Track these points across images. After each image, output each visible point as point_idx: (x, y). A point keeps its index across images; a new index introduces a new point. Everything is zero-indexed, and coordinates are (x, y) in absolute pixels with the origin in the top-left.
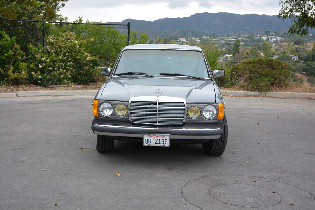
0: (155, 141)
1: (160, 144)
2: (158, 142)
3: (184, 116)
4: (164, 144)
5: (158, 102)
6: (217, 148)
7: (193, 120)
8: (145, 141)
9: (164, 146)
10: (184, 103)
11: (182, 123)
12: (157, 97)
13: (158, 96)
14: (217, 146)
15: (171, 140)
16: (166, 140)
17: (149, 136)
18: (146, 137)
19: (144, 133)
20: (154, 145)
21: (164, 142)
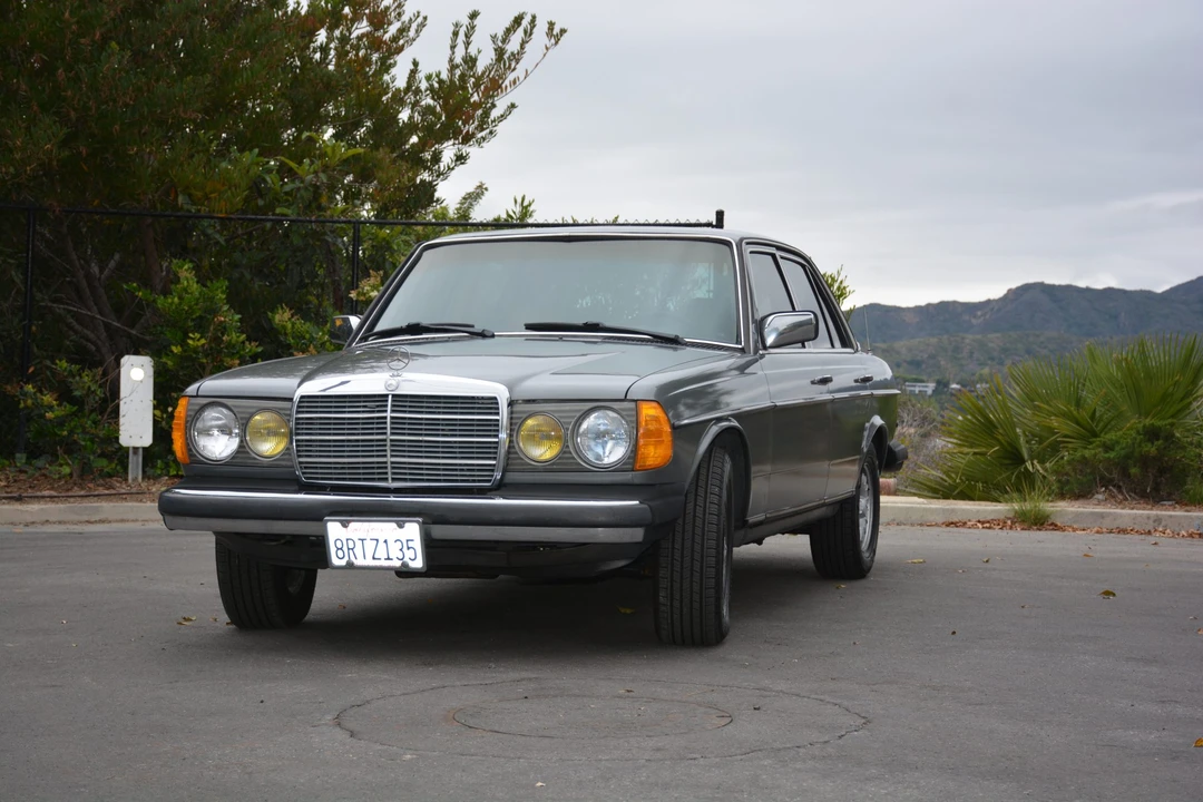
0: (370, 546)
1: (388, 559)
2: (381, 553)
3: (496, 453)
4: (406, 559)
5: (393, 396)
6: (677, 604)
7: (535, 470)
8: (333, 550)
9: (404, 569)
10: (495, 398)
11: (489, 481)
12: (393, 376)
13: (396, 373)
14: (677, 596)
15: (429, 544)
16: (410, 544)
17: (345, 524)
18: (334, 530)
19: (329, 515)
20: (369, 562)
21: (405, 549)
